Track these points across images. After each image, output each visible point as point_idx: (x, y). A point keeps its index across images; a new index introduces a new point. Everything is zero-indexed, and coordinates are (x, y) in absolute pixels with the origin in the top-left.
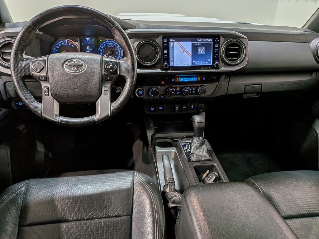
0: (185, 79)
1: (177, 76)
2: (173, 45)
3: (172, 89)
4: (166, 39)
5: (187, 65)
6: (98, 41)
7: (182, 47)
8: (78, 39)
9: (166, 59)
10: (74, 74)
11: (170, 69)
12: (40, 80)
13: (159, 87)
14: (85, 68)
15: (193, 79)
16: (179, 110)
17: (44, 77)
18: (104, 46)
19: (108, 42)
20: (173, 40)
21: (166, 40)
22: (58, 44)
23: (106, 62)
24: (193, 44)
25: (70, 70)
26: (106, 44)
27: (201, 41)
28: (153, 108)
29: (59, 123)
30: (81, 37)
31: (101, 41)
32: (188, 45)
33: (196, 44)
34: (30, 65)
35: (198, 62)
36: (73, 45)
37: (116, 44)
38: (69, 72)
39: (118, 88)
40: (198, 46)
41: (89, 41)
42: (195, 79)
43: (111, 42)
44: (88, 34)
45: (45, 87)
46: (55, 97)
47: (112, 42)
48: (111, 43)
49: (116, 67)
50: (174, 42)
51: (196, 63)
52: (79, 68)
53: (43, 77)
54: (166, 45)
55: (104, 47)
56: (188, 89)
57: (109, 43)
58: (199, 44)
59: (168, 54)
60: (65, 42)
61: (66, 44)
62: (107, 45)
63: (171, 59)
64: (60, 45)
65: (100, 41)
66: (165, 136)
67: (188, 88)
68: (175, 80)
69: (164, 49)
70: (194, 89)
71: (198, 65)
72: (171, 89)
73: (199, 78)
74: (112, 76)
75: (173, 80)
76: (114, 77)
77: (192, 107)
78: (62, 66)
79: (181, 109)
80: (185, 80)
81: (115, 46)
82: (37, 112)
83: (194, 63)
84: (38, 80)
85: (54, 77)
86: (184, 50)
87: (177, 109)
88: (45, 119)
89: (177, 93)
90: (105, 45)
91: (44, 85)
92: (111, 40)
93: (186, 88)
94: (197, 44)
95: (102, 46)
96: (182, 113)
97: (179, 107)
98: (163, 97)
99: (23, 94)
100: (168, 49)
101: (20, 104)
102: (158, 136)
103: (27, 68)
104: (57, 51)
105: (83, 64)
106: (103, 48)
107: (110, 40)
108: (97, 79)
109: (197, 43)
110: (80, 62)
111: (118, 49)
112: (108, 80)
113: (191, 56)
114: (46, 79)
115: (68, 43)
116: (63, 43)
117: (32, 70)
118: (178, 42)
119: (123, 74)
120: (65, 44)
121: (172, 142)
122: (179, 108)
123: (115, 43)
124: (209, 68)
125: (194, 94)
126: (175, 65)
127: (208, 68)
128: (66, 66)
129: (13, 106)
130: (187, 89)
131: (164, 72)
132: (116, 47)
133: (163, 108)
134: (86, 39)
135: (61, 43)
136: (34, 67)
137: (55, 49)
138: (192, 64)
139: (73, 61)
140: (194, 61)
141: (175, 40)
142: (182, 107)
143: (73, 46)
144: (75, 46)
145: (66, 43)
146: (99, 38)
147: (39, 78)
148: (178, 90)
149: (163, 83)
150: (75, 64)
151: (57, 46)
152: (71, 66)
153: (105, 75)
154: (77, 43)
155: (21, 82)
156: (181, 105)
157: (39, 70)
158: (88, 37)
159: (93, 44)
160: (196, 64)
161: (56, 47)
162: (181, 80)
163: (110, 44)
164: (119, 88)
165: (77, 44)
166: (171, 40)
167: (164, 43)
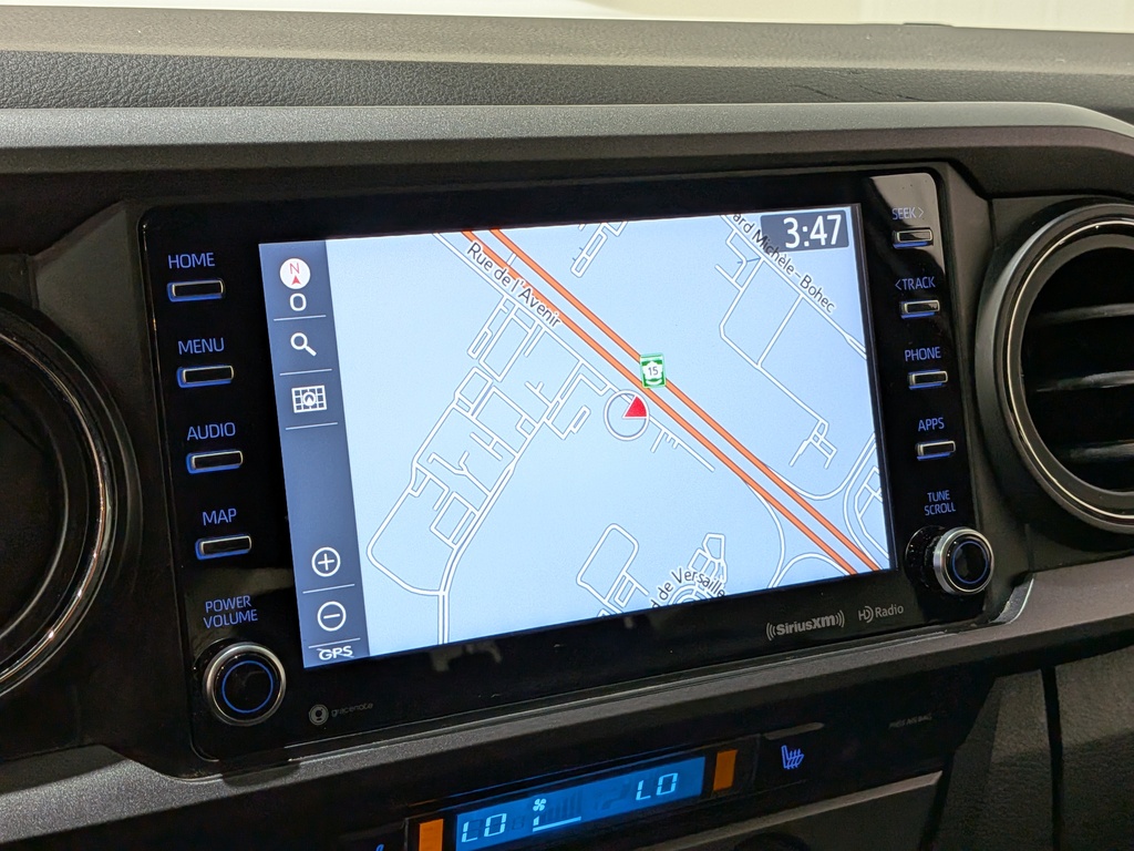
0: (540, 804)
2: (319, 288)
4: (206, 259)
11: (319, 715)
15: (650, 789)
42: (668, 783)
54: (210, 346)
73: (727, 761)
80: (537, 826)
124: (868, 615)
126: (383, 642)
127: (851, 618)
167: (178, 322)
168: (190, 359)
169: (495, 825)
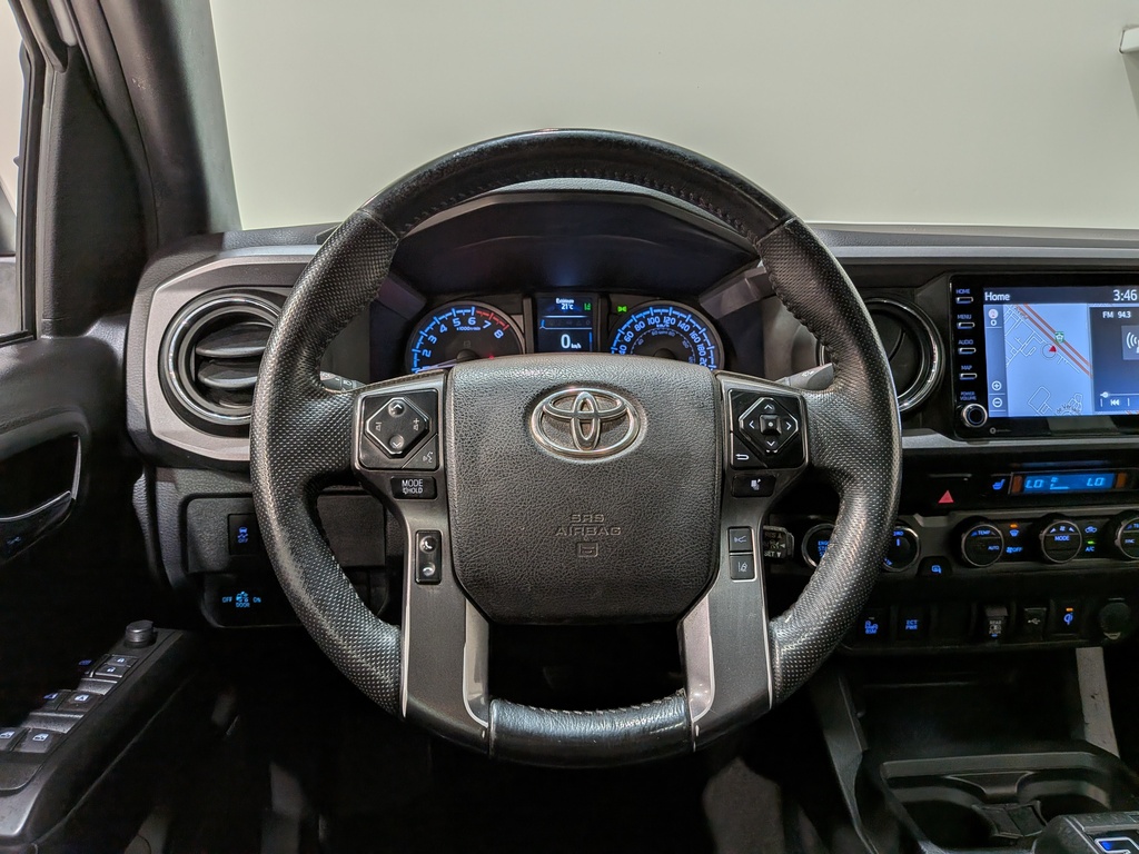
0: (1054, 479)
1: (1015, 465)
2: (1000, 319)
3: (986, 529)
4: (968, 291)
5: (1071, 413)
6: (610, 311)
7: (1044, 327)
8: (527, 303)
9: (967, 386)
10: (582, 462)
11: (993, 431)
12: (400, 495)
13: (919, 519)
14: (636, 431)
15: (1093, 482)
16: (1006, 636)
17: (425, 483)
18: (634, 331)
19: (656, 314)
20: (998, 297)
21: (965, 295)
22: (437, 327)
23: (742, 399)
24: (1095, 315)
25: (563, 442)
26: (646, 322)
27: (1131, 302)
28: (876, 626)
29: (487, 744)
30: (539, 295)
31: (624, 309)
32: (1072, 318)
33: (1111, 315)
34: (352, 418)
35: (1123, 400)
36: (501, 327)
37: (689, 323)
38: (559, 452)
39: (777, 533)
40: (1117, 323)
41: (569, 312)
42: (1099, 482)
43: (667, 314)
44: (566, 280)
45: (422, 534)
46: (475, 588)
47: (673, 316)
48: (667, 320)
49: (793, 423)
50: (1005, 306)
51: (1115, 402)
52: (608, 430)
53: (419, 482)
54: (968, 317)
55: (637, 334)
56: (1067, 531)
57: (656, 320)
58: (1122, 315)
59: (979, 362)
60: (465, 317)
61: (468, 325)
62: (648, 327)
63: (994, 386)
64: (443, 329)
65: (620, 309)
66: (932, 771)
67: (1068, 526)
68: (1006, 486)
69: (961, 335)
70: (1091, 529)
71: (1126, 413)
72: (981, 532)
73: (1122, 478)
74: (772, 472)
75: (997, 486)
76: (785, 478)
77: (1068, 619)
78: (519, 424)
79: (1014, 628)
80: (1052, 487)
81: (682, 331)
82: (376, 682)
83: (1107, 401)
84: (390, 494)
85: (472, 481)
86: (1056, 341)
87: (996, 628)
88: (416, 720)
89: (1010, 550)
90: (638, 327)
91: (416, 520)
92: (667, 307)
93: (1057, 527)
94: (1116, 314)
95: (626, 331)
96: (1014, 646)
97: (1007, 618)
98: (937, 569)
99: (306, 576)
100: (978, 335)
101: (238, 605)
102: (892, 767)
103: (338, 428)
104: (427, 353)
105: (626, 413)
106: (633, 340)
107: (661, 307)
108: (699, 486)
109: (1116, 310)
110: (610, 398)
111: (695, 345)
112: (753, 494)
113: (1089, 368)
114: (434, 491)
115: (480, 322)
116: (456, 322)
117: (364, 442)
118: (1021, 306)
119: (829, 461)
120: (464, 323)
121: (974, 807)
122: (1005, 627)
123: (684, 320)
125: (1090, 555)
126: (1011, 414)
128: (540, 422)
129: (206, 613)
130: (1063, 528)
131: (964, 444)
132: (687, 334)
133: (924, 625)
134: (558, 301)
135: (448, 323)
136: (378, 428)
137: (421, 348)
138: (1097, 407)
139: (575, 395)
140: (1105, 395)
141: (1007, 297)
142: (1021, 617)
143: (499, 334)
144: (509, 333)
145: (471, 321)
146: (614, 298)
147: (396, 483)
148: (1014, 534)
149: (947, 498)
150: (586, 411)
151: (429, 333)
152: (569, 421)
153: (739, 466)
154: (519, 319)
155: (300, 508)
156: (1014, 611)
157: (399, 444)
158: (565, 292)
159: (588, 322)
160: (1115, 407)
161: (425, 339)
162: (1035, 484)
163: (662, 322)
164: (783, 533)
165: (519, 323)
166: (989, 296)
167: (957, 309)
168: (961, 320)
169: (1038, 484)
